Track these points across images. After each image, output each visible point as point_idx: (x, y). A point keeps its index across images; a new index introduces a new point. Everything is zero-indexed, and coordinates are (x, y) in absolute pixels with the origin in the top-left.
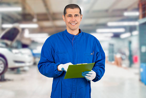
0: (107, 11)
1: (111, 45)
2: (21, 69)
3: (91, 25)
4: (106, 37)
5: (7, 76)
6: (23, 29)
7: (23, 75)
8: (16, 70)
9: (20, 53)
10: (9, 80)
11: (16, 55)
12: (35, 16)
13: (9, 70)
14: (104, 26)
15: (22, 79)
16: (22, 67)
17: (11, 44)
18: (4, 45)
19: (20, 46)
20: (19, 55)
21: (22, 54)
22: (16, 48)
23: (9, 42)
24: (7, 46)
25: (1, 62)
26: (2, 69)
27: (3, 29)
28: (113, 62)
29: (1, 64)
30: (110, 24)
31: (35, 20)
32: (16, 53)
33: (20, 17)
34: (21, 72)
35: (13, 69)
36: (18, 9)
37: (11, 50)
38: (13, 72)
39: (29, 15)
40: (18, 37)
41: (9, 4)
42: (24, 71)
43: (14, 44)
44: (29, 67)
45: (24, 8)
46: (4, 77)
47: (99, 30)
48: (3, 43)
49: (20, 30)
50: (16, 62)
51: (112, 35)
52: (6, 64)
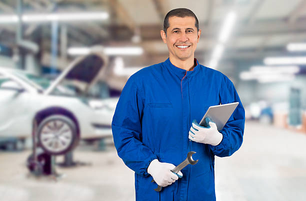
0: (286, 19)
1: (295, 91)
2: (108, 141)
3: (253, 50)
4: (284, 74)
5: (78, 155)
6: (112, 58)
7: (112, 155)
8: (96, 143)
9: (106, 107)
10: (83, 164)
11: (98, 112)
12: (137, 31)
13: (82, 143)
14: (281, 51)
15: (110, 163)
16: (110, 137)
17: (87, 89)
18: (71, 92)
19: (105, 93)
20: (104, 112)
21: (110, 109)
22: (98, 97)
23: (82, 86)
24: (78, 92)
25: (66, 127)
26: (68, 142)
27: (70, 58)
28: (299, 127)
29: (66, 131)
30: (292, 47)
31: (136, 39)
32: (97, 108)
33: (105, 33)
34: (109, 148)
35: (90, 141)
36: (102, 16)
37: (86, 102)
38: (91, 147)
39: (124, 28)
40: (101, 74)
41: (82, 6)
43: (94, 88)
45: (114, 14)
46: (71, 157)
47: (270, 61)
48: (71, 87)
49: (106, 60)
50: (98, 126)
51: (296, 70)
52: (76, 131)
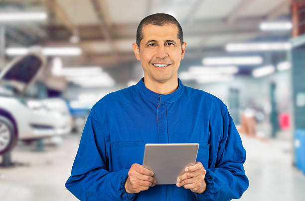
0: (224, 20)
1: (234, 91)
2: (46, 141)
4: (223, 74)
5: (16, 155)
6: (50, 59)
7: (49, 155)
8: (35, 143)
9: (45, 107)
10: (21, 165)
11: (36, 112)
12: (76, 32)
13: (20, 143)
14: (220, 51)
15: (49, 163)
16: (48, 137)
17: (25, 89)
18: (10, 92)
19: (43, 94)
20: (42, 112)
21: (48, 110)
22: (36, 97)
23: (20, 86)
24: (16, 93)
25: (4, 127)
26: (6, 142)
27: (8, 58)
28: (238, 127)
29: (4, 131)
30: (231, 47)
31: (75, 39)
32: (35, 109)
33: (43, 34)
34: (47, 148)
35: (29, 141)
36: (40, 16)
37: (24, 103)
38: (29, 147)
39: (63, 28)
40: (40, 75)
41: (20, 7)
42: (53, 145)
43: (32, 88)
44: (63, 136)
45: (52, 15)
46: (9, 158)
47: (208, 61)
48: (9, 87)
49: (44, 60)
50: (36, 126)
51: (235, 70)
52: (14, 132)
